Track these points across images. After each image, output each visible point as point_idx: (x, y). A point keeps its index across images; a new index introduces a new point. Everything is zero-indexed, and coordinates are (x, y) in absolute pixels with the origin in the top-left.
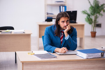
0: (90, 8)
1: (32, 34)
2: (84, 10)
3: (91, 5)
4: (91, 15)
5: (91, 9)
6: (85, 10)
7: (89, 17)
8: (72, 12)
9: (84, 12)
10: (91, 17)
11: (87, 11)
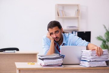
0: (106, 33)
1: (38, 53)
2: (98, 36)
3: (106, 30)
4: (107, 41)
5: (106, 35)
6: (100, 36)
7: (104, 44)
8: (85, 32)
9: (99, 38)
10: (106, 43)
11: (102, 37)
